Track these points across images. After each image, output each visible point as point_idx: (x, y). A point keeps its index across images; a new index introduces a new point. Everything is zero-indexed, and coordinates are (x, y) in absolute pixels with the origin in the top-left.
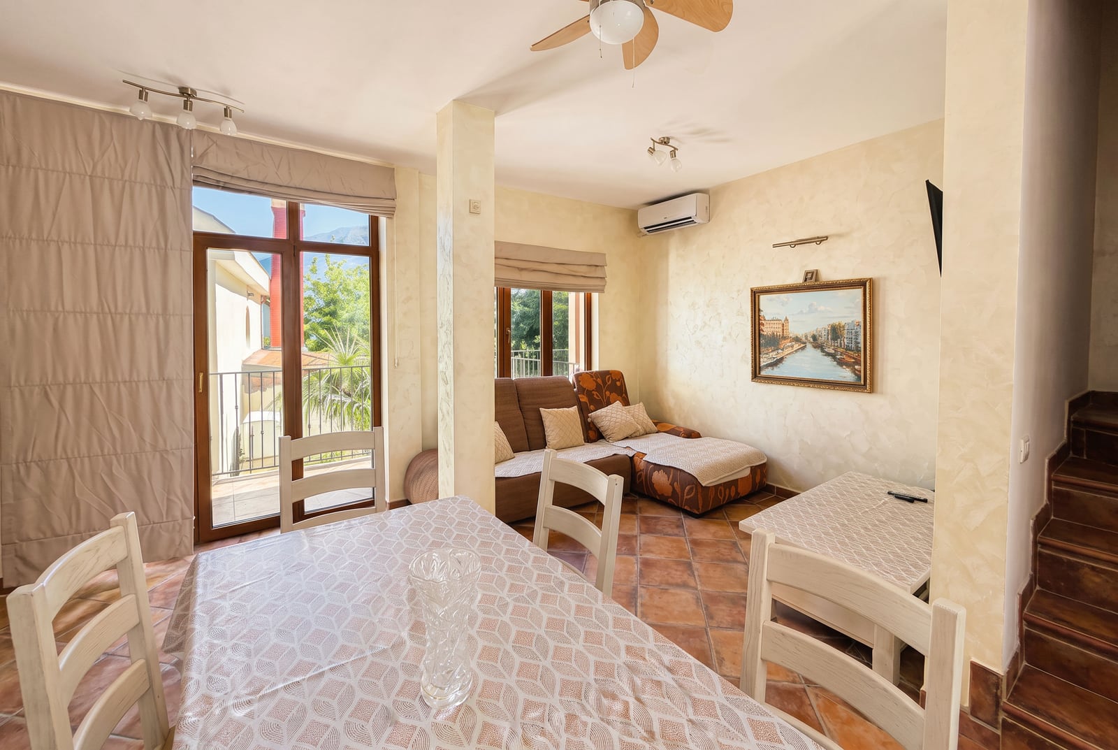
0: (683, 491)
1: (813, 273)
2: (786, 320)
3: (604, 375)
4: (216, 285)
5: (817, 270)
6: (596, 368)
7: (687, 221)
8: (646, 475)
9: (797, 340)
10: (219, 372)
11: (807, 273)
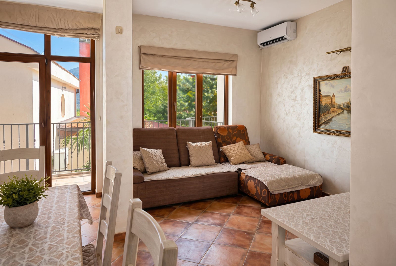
0: (261, 192)
1: (346, 67)
2: (334, 96)
3: (234, 128)
4: (33, 80)
5: (348, 66)
6: (230, 123)
7: (282, 39)
8: (245, 182)
9: (339, 107)
10: (34, 123)
11: (344, 68)
